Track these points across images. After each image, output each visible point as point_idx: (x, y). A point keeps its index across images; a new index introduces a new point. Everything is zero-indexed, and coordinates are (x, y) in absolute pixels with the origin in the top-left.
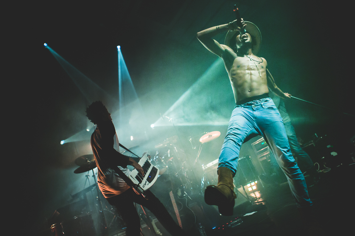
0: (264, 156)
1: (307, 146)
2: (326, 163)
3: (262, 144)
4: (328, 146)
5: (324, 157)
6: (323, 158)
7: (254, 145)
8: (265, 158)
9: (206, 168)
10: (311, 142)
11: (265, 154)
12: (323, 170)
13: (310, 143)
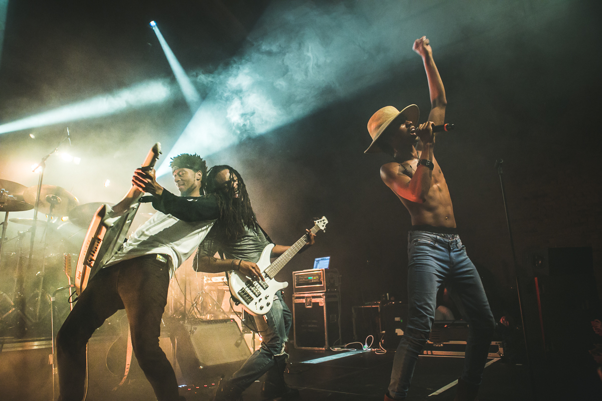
0: (303, 298)
1: (370, 306)
2: (383, 341)
3: (309, 278)
4: (397, 319)
5: (384, 332)
6: (383, 334)
7: (296, 276)
8: (304, 301)
9: (210, 282)
10: (377, 304)
11: (306, 295)
12: (375, 349)
13: (375, 304)
